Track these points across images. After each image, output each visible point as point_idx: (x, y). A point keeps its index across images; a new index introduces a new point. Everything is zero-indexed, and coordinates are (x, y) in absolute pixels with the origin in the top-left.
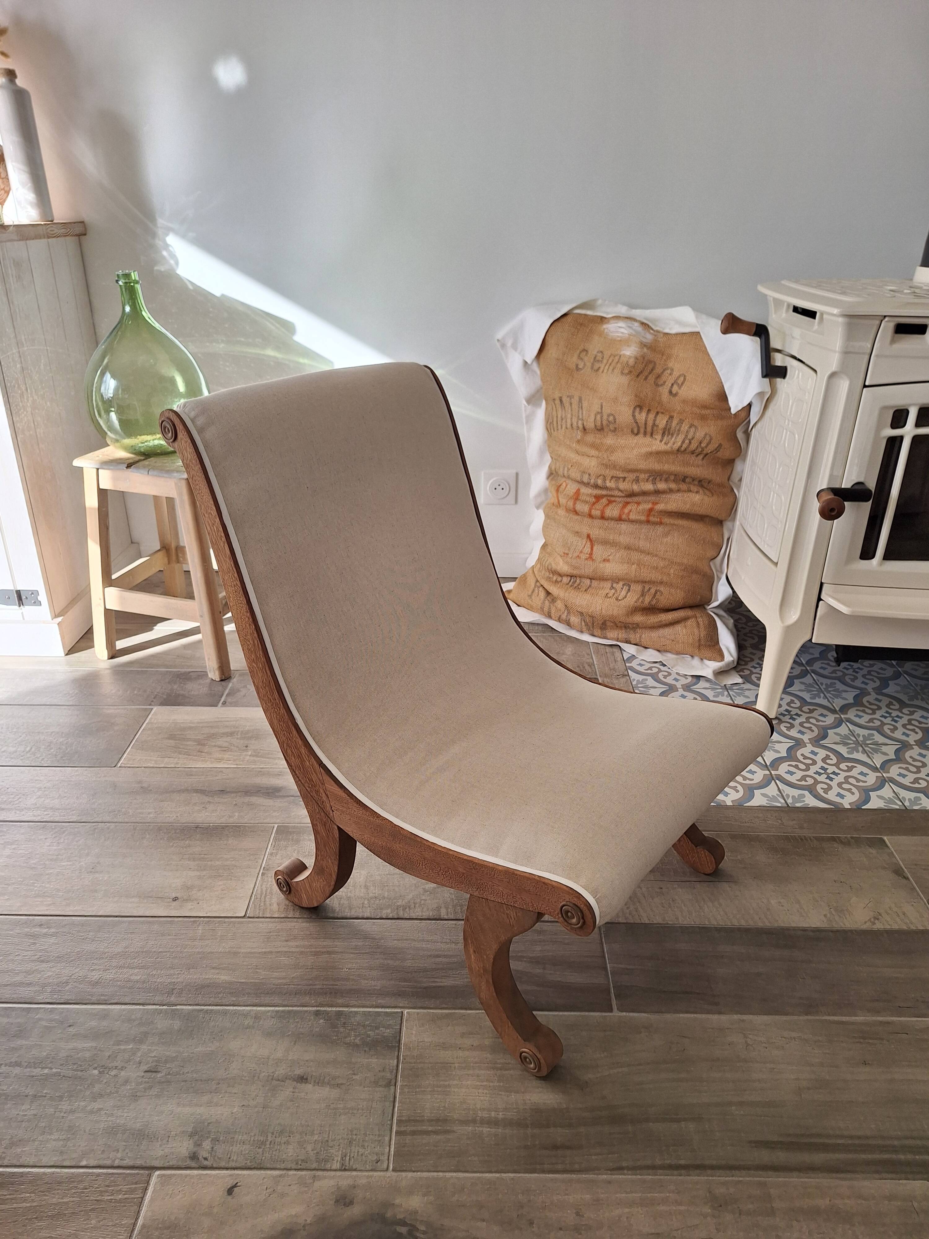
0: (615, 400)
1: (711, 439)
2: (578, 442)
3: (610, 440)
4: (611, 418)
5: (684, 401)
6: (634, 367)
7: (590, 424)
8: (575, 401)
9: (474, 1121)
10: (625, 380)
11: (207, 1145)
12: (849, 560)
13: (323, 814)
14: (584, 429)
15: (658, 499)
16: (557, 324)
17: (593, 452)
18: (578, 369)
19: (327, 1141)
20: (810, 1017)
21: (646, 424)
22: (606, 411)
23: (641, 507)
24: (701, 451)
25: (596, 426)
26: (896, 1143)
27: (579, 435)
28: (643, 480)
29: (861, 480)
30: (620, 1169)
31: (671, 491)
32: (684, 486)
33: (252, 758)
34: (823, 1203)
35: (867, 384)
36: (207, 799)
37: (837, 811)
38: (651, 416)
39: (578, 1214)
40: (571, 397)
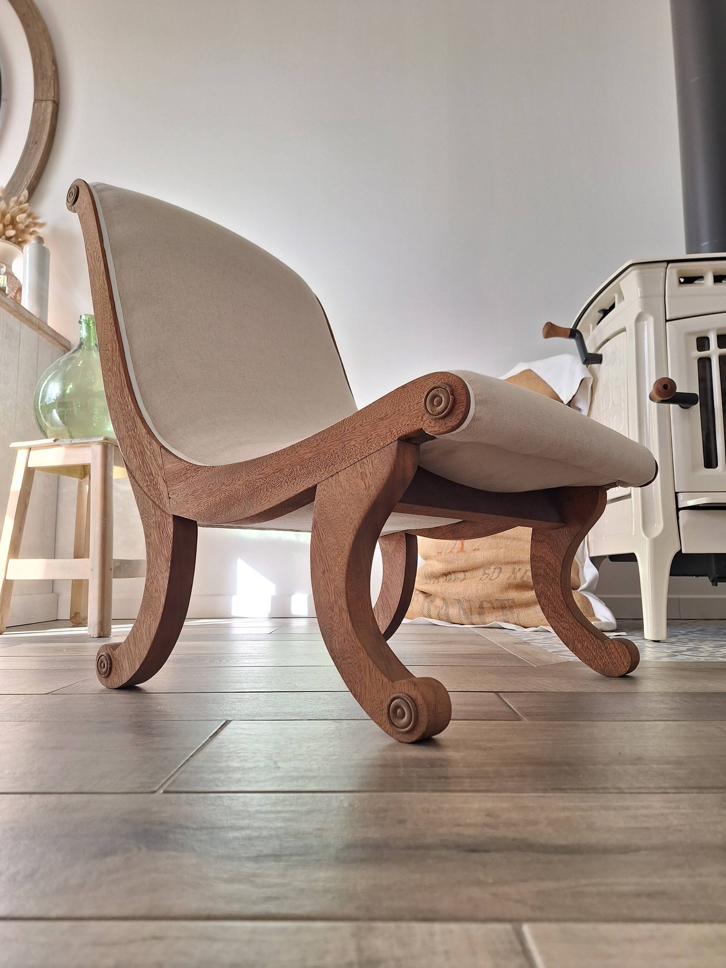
12: (694, 468)
13: (158, 513)
35: (668, 319)
39: (488, 816)
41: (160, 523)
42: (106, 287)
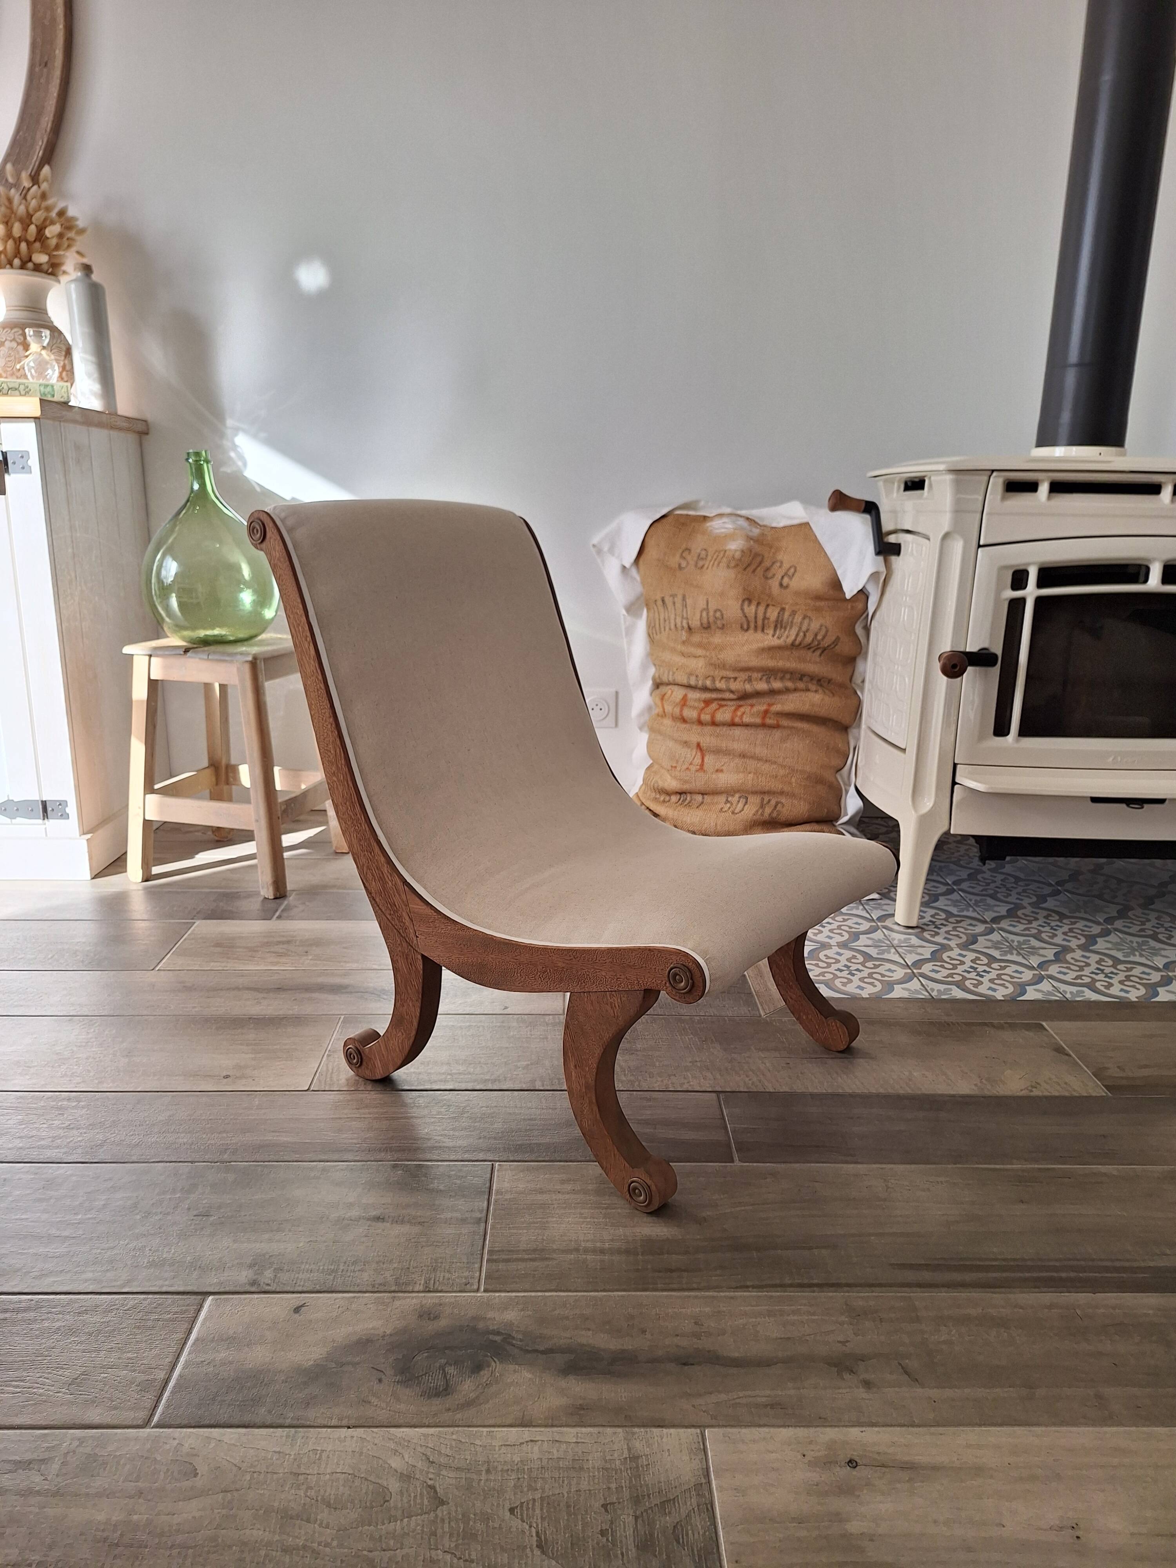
0: (722, 594)
1: (827, 631)
2: (684, 642)
3: (717, 639)
4: (718, 614)
5: (797, 593)
6: (740, 560)
7: (695, 623)
8: (679, 600)
9: (577, 1250)
10: (731, 574)
11: (269, 1274)
12: (981, 738)
13: (404, 944)
14: (690, 628)
15: (773, 700)
16: (655, 524)
17: (700, 652)
18: (680, 567)
19: (408, 1268)
20: (958, 1166)
21: (756, 617)
22: (712, 607)
23: (755, 709)
24: (818, 645)
25: (702, 624)
26: (1057, 1264)
27: (684, 635)
28: (756, 679)
29: (986, 645)
30: (746, 1287)
31: (787, 690)
32: (801, 685)
33: (312, 962)
34: (973, 1312)
35: (982, 543)
36: (261, 995)
37: (989, 1002)
38: (761, 609)
39: (696, 1323)
40: (673, 596)
41: (407, 955)
42: (320, 677)
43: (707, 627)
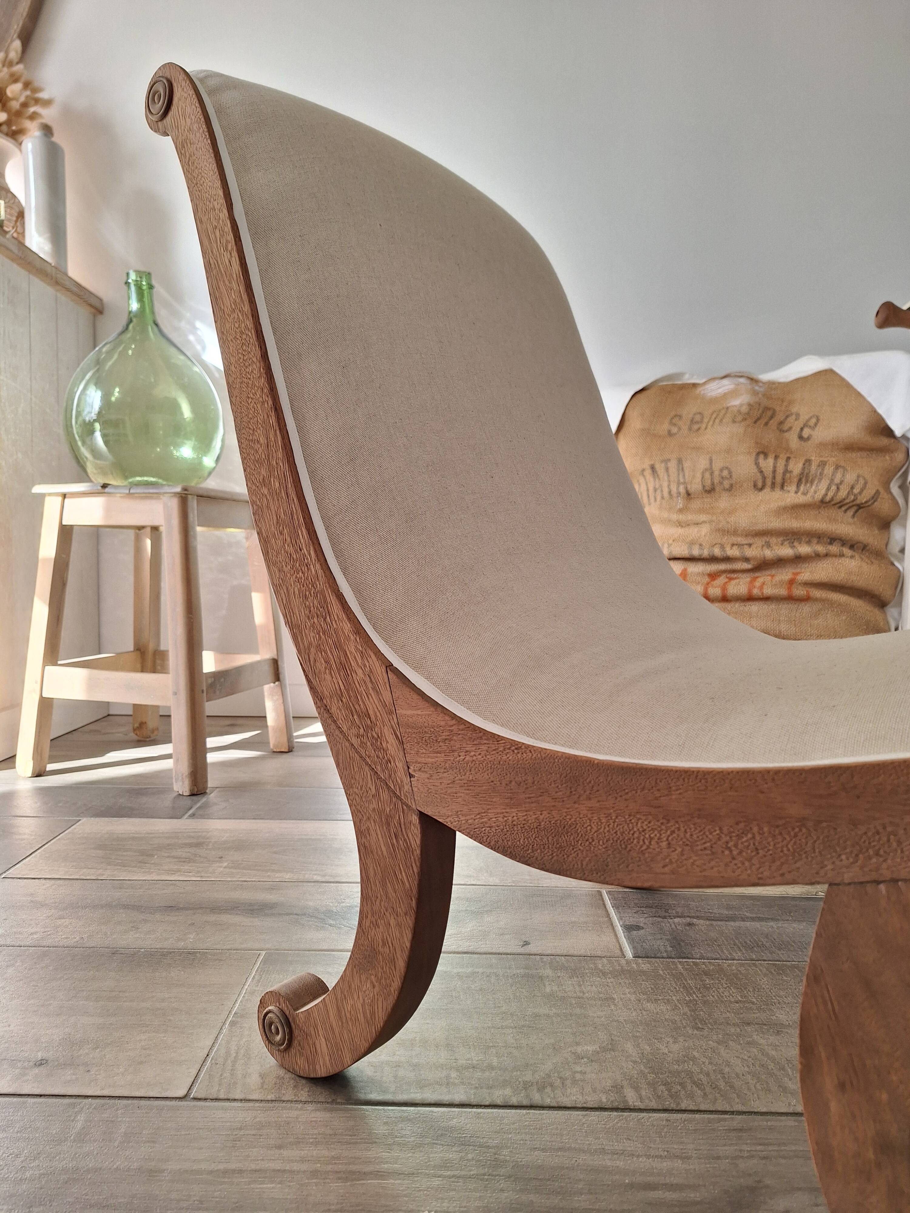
0: (729, 451)
1: (866, 483)
2: (681, 511)
3: (724, 502)
4: (725, 473)
5: (822, 445)
6: (748, 413)
7: (696, 486)
8: (673, 465)
10: (739, 429)
13: (385, 795)
14: (688, 494)
15: (798, 570)
16: (639, 396)
17: (703, 517)
18: (670, 434)
21: (774, 472)
22: (718, 465)
23: (777, 578)
24: (854, 500)
25: (704, 486)
27: (680, 503)
28: (776, 544)
31: (818, 556)
32: (834, 549)
33: (227, 870)
36: (143, 916)
38: (781, 464)
40: (666, 461)
43: (710, 491)
